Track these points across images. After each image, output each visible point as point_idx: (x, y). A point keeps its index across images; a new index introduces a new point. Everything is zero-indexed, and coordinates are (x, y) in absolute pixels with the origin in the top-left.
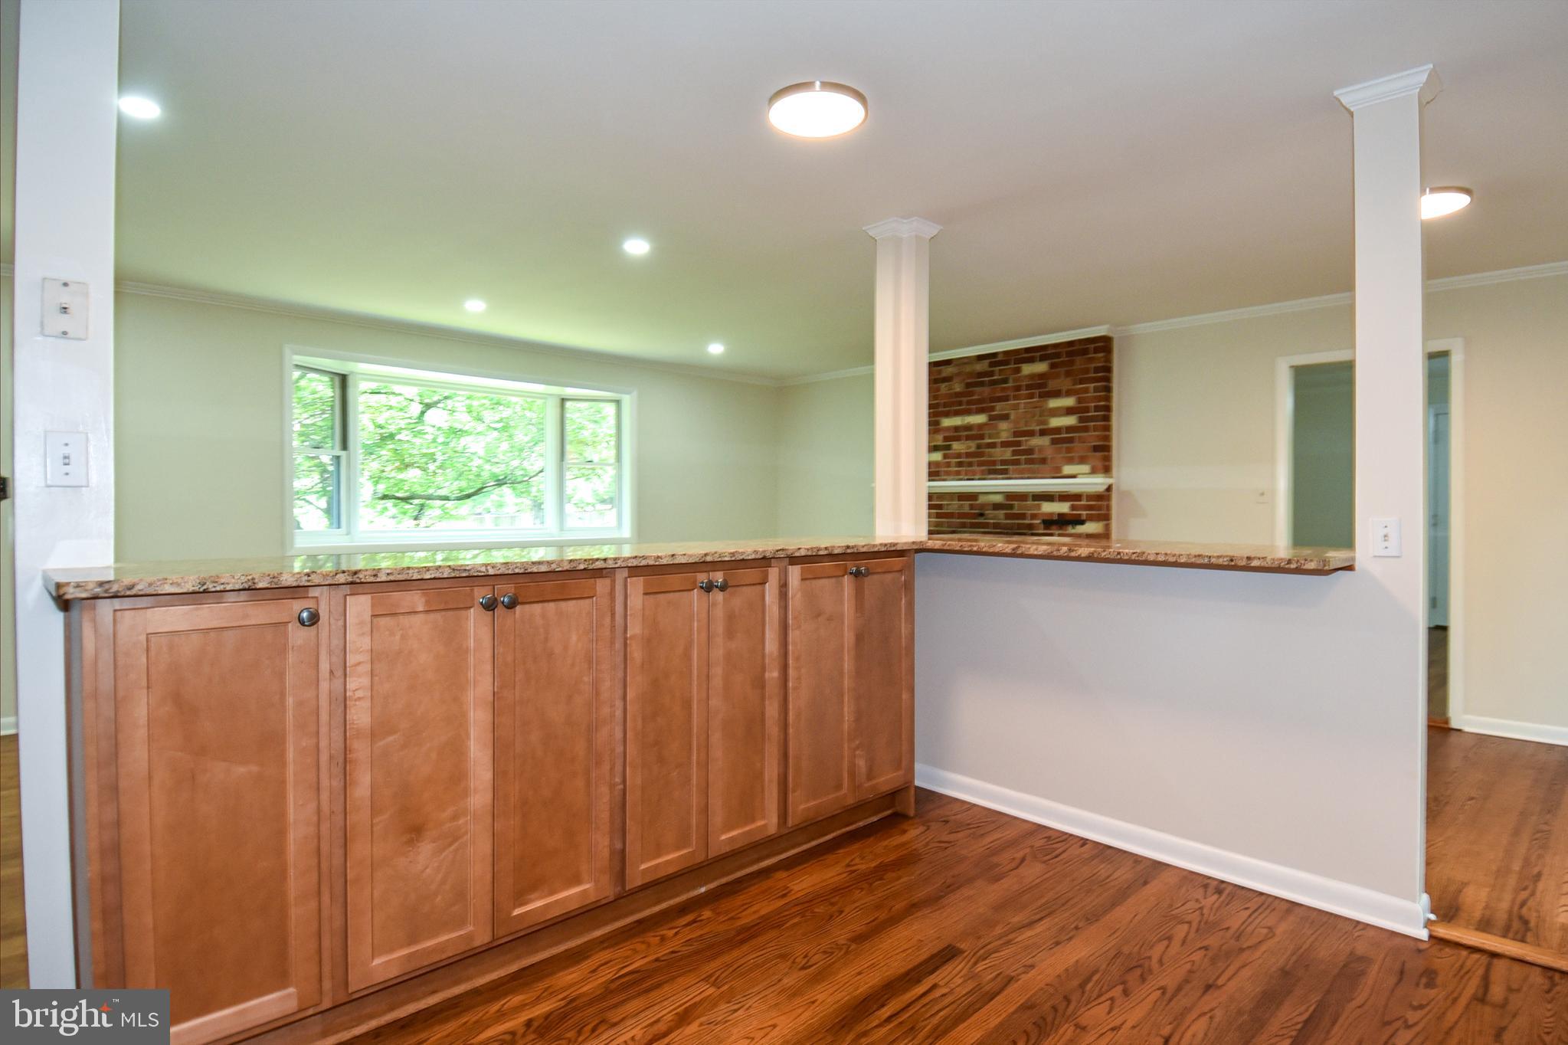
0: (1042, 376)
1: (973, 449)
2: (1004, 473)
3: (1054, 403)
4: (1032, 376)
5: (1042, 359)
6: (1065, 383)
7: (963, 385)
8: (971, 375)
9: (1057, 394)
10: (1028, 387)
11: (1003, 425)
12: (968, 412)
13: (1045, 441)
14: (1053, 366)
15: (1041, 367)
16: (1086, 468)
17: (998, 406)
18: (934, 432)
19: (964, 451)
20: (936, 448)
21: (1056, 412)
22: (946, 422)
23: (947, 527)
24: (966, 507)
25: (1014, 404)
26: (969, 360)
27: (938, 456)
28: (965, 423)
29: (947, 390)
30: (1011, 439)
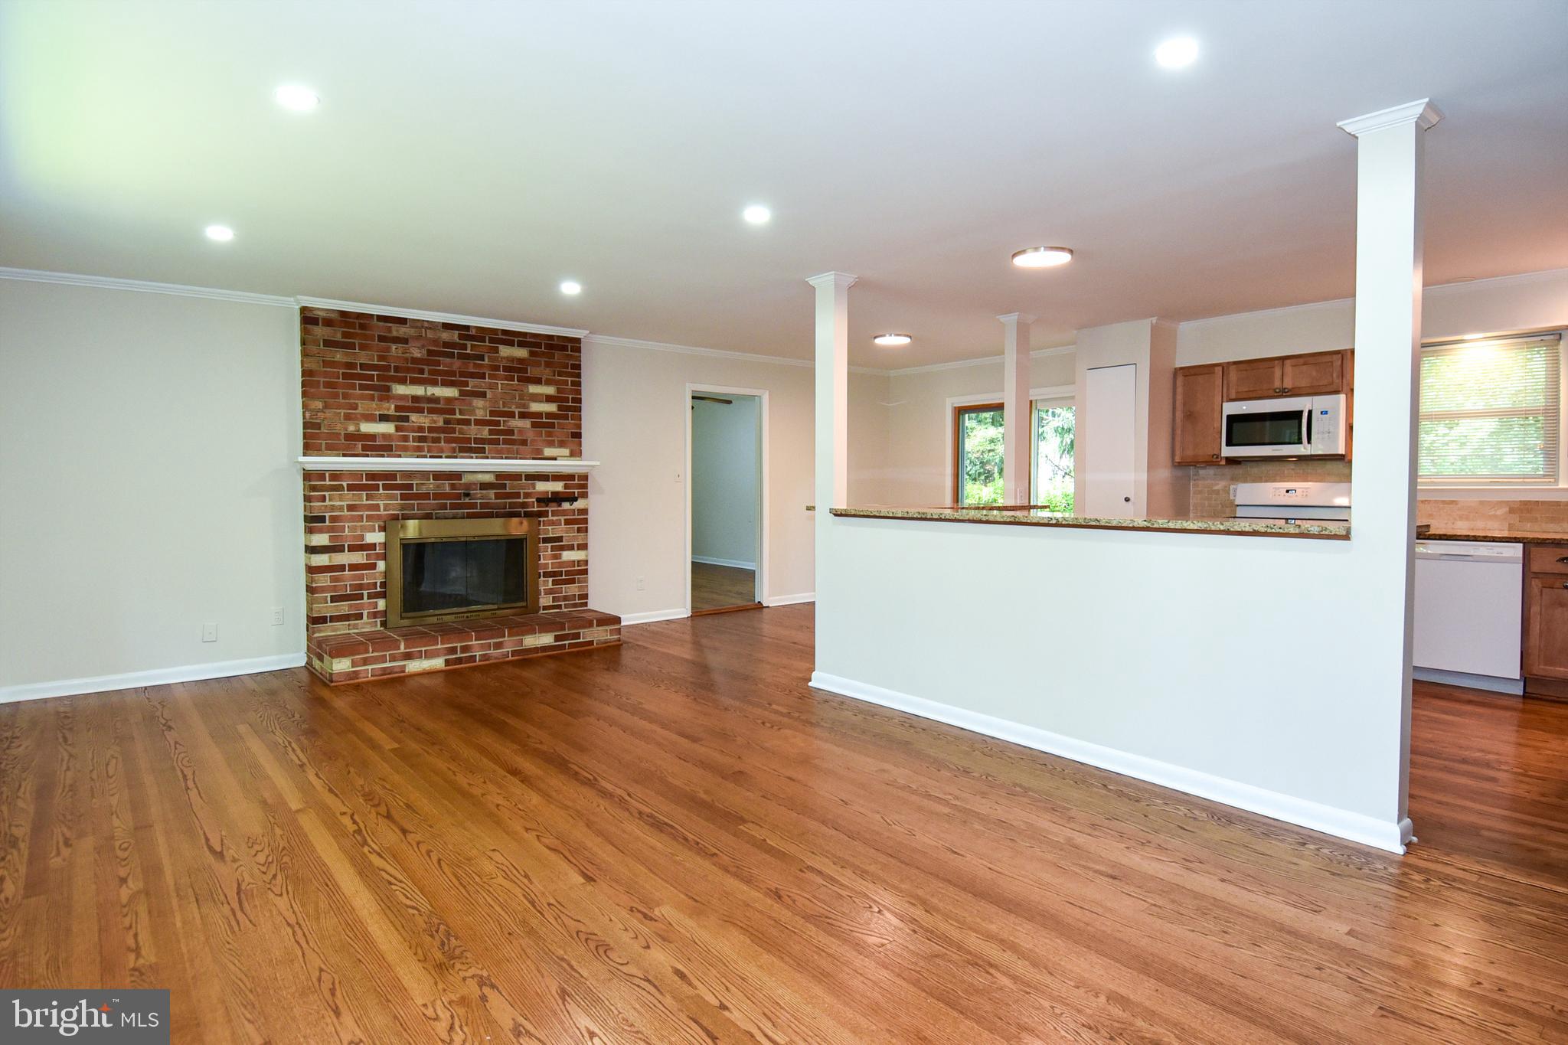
0: (521, 361)
1: (441, 424)
2: (480, 452)
3: (534, 389)
4: (512, 359)
5: (521, 344)
6: (546, 373)
7: (425, 352)
8: (435, 342)
9: (538, 381)
10: (506, 369)
11: (478, 403)
12: (434, 383)
13: (526, 424)
14: (532, 354)
15: (522, 353)
16: (566, 452)
17: (472, 382)
18: (381, 399)
19: (426, 425)
20: (384, 418)
21: (536, 398)
22: (400, 390)
23: (418, 510)
24: (446, 487)
25: (490, 383)
26: (432, 326)
27: (388, 428)
28: (429, 393)
29: (400, 352)
30: (488, 418)
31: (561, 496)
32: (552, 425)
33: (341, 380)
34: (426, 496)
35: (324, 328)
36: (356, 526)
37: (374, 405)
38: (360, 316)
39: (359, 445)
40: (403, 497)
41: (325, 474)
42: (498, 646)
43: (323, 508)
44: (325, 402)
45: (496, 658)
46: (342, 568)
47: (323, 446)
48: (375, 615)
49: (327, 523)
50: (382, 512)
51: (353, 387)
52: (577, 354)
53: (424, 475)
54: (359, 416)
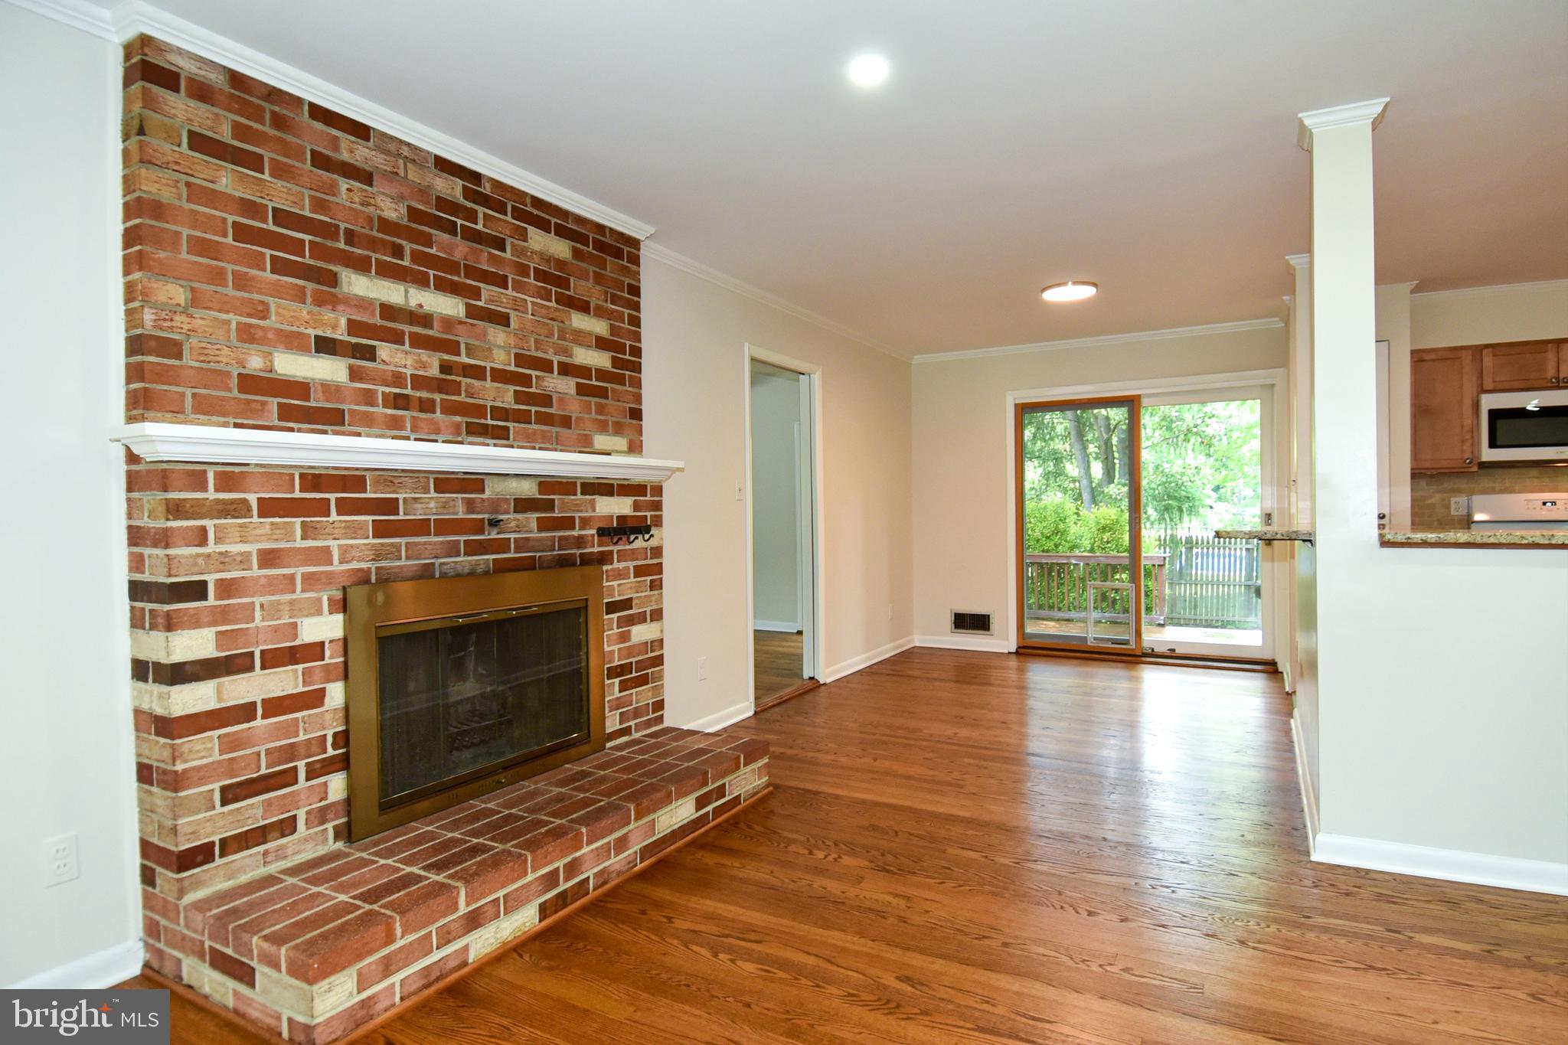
0: (560, 263)
1: (434, 371)
2: (501, 437)
3: (580, 321)
4: (546, 258)
5: (562, 232)
6: (595, 294)
7: (404, 211)
8: (423, 192)
9: (584, 307)
10: (540, 275)
11: (497, 335)
12: (422, 282)
13: (570, 386)
14: (576, 254)
15: (561, 248)
16: (621, 443)
17: (488, 291)
18: (320, 301)
19: (409, 372)
20: (325, 346)
21: (580, 338)
22: (359, 285)
23: (408, 558)
24: (457, 507)
25: (515, 299)
26: (415, 156)
27: (330, 370)
28: (413, 303)
29: (357, 200)
30: (512, 368)
31: (630, 524)
32: (602, 393)
33: (230, 240)
34: (420, 527)
35: (193, 103)
36: (279, 603)
37: (304, 311)
38: (274, 94)
39: (273, 403)
40: (380, 530)
41: (205, 472)
42: (622, 844)
43: (200, 561)
44: (192, 289)
45: (619, 873)
46: (247, 712)
47: (189, 401)
48: (321, 816)
49: (212, 600)
50: (337, 566)
51: (257, 262)
52: (634, 268)
53: (417, 477)
54: (270, 335)
